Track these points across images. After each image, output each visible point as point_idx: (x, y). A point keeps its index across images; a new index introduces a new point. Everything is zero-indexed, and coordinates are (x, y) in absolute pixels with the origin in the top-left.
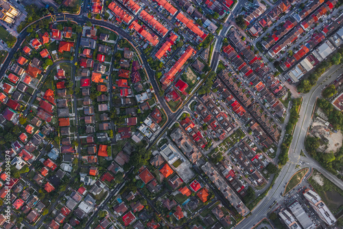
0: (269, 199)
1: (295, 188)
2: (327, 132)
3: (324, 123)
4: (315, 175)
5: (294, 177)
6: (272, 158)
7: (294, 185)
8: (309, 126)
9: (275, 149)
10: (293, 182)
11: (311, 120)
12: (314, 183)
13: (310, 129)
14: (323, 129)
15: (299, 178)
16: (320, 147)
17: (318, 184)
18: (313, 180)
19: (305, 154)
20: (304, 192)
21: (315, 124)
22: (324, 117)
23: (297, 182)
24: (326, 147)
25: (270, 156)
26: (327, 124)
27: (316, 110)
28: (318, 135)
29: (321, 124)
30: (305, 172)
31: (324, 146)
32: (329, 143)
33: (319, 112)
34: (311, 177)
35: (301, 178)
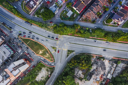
0: (13, 21)
1: (30, 49)
2: (99, 78)
3: (109, 72)
4: (47, 70)
5: (41, 47)
6: (61, 17)
7: (32, 48)
8: (103, 56)
9: (72, 18)
10: (36, 46)
11: (111, 57)
12: (38, 71)
13: (100, 58)
14: (102, 73)
15: (41, 52)
16: (80, 72)
17: (37, 75)
18: (41, 69)
19: (70, 55)
20: (26, 60)
21: (106, 63)
22: (117, 72)
23: (36, 51)
24: (81, 79)
25: (62, 13)
26: (109, 76)
27: (123, 61)
28: (94, 67)
29: (107, 69)
30: (48, 58)
31: (82, 76)
32: (87, 82)
33: (121, 65)
34: (44, 66)
35: (42, 55)
